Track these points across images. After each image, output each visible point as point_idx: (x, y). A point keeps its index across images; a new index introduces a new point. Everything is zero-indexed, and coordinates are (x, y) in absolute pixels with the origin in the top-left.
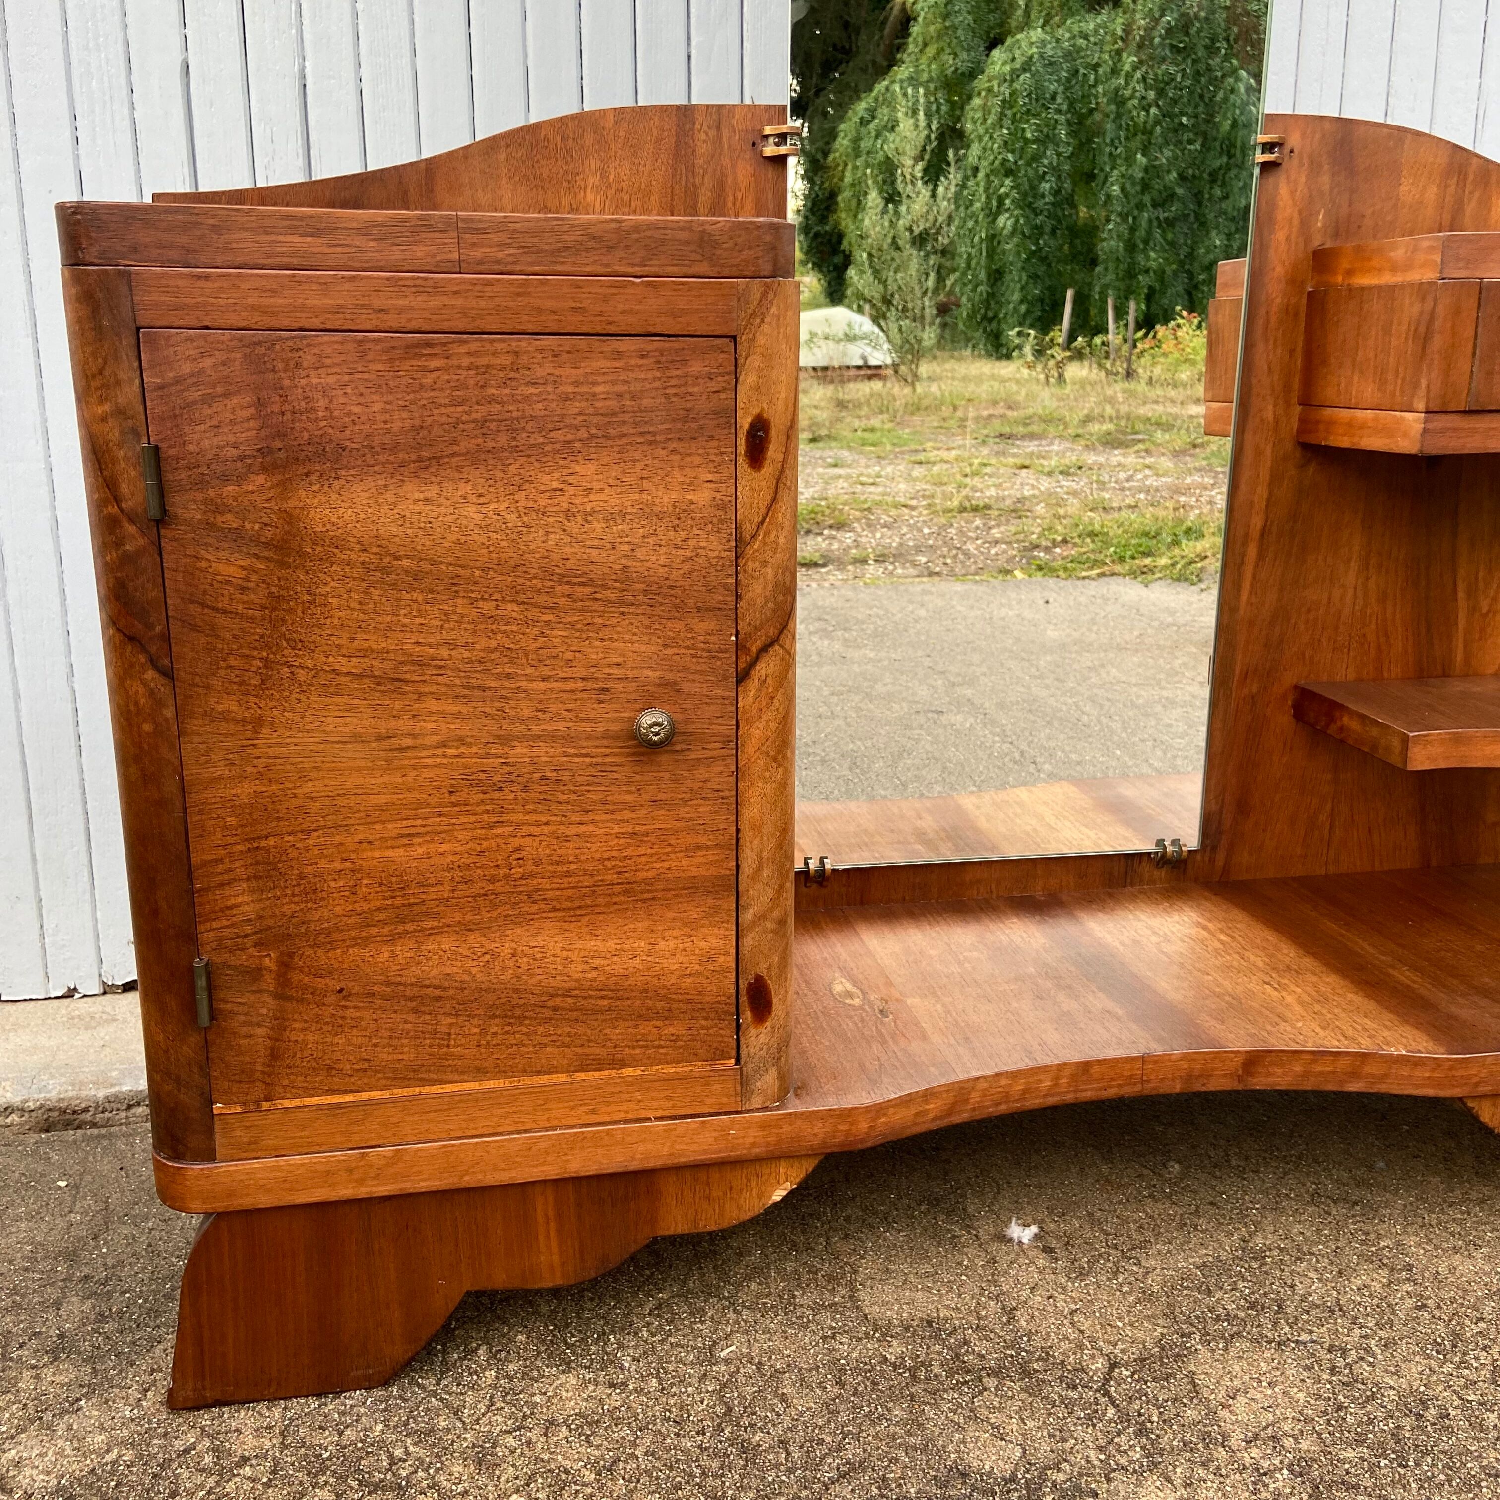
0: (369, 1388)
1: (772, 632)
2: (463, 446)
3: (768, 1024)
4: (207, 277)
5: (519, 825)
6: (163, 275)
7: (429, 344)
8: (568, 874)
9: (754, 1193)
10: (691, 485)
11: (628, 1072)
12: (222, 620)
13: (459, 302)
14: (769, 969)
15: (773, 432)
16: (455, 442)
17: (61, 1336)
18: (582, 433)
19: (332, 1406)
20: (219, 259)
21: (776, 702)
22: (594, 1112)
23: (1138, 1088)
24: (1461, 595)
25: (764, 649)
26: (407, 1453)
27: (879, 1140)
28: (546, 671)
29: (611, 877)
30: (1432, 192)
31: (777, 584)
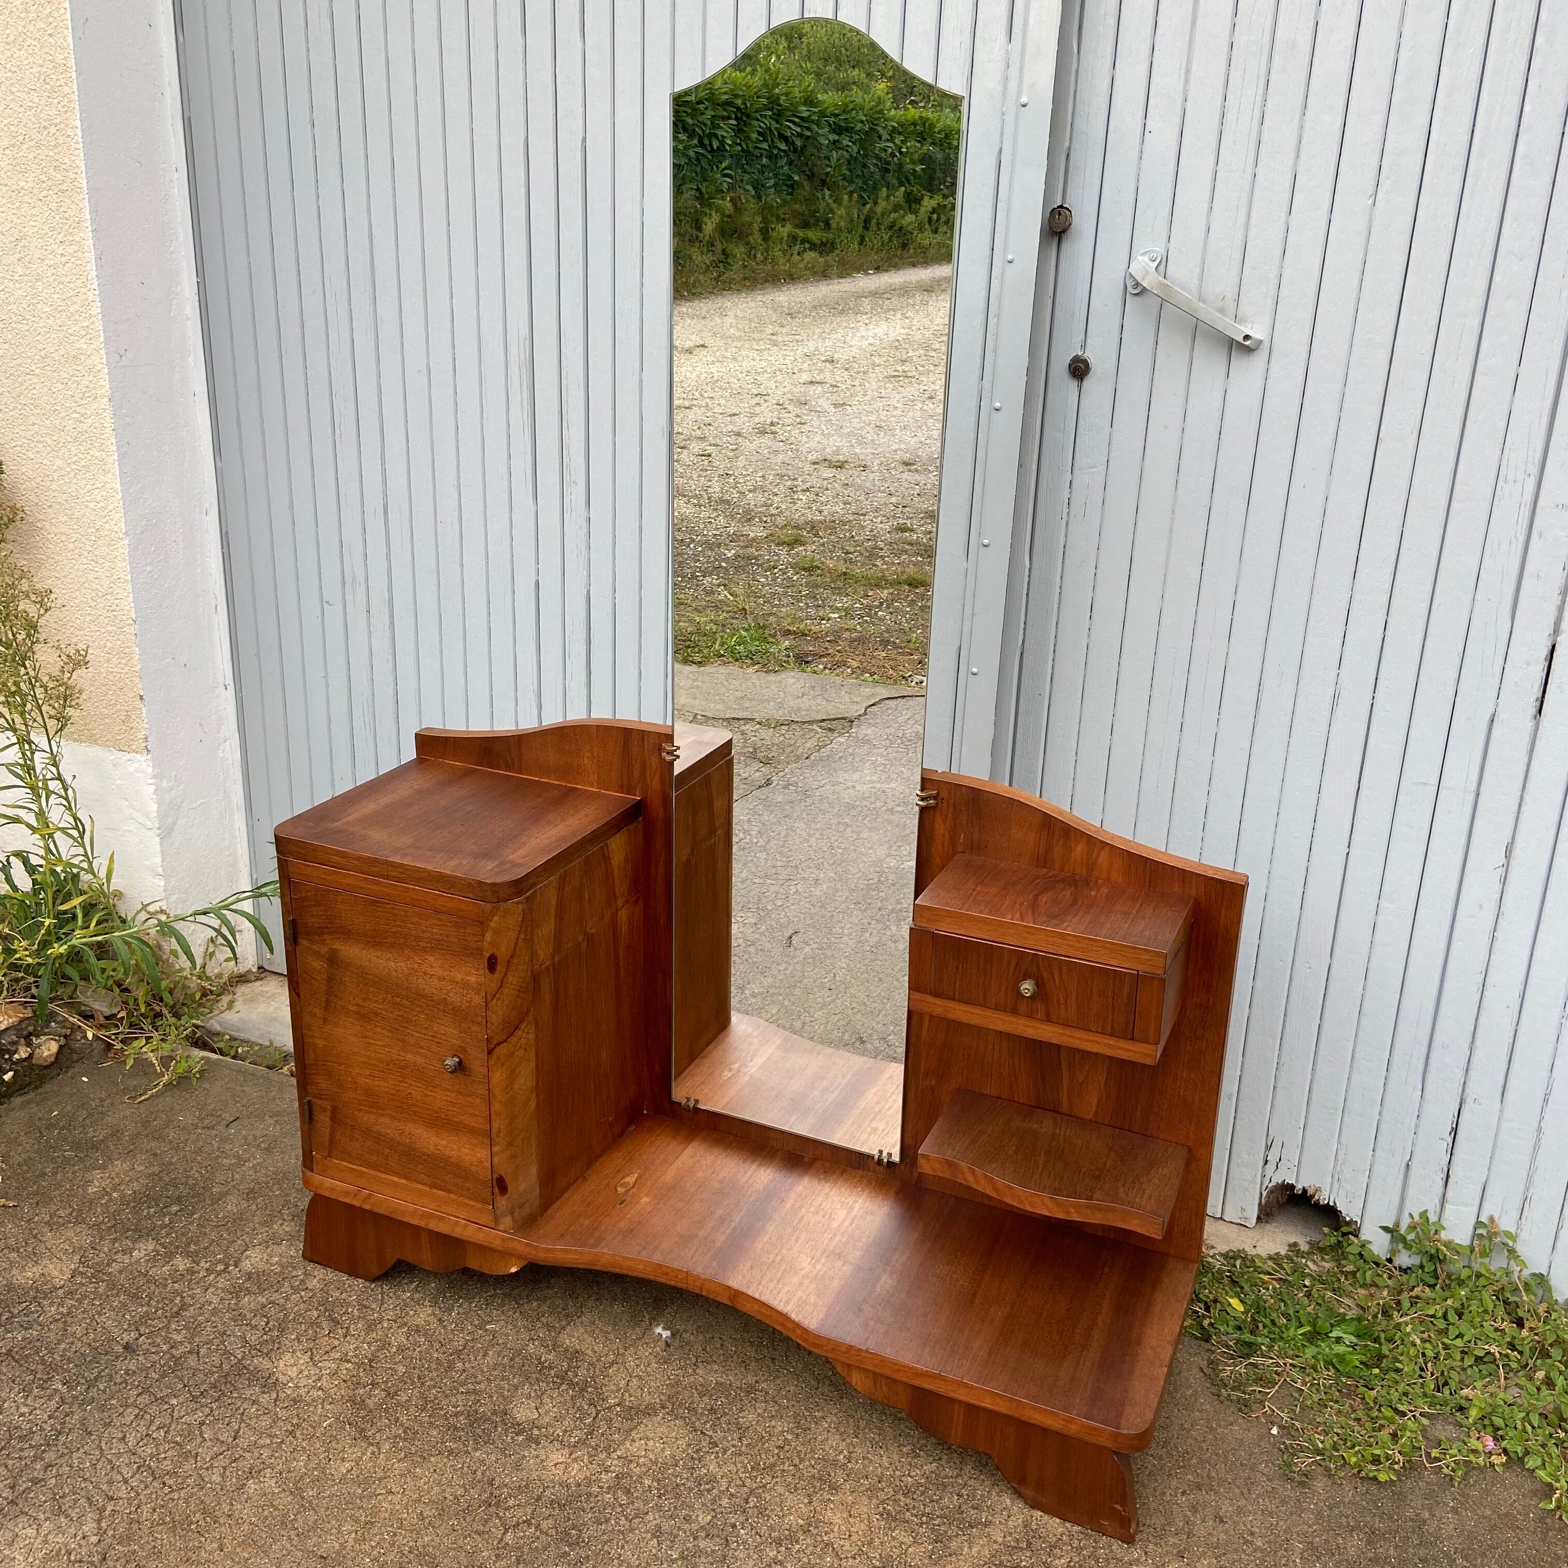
0: (366, 1280)
1: (502, 1038)
2: (389, 940)
3: (505, 1197)
4: (310, 866)
5: (411, 1085)
6: (298, 863)
7: (378, 903)
8: (427, 1109)
9: (504, 1265)
10: (469, 974)
11: (452, 1196)
12: (314, 982)
13: (386, 890)
14: (507, 1174)
15: (499, 961)
16: (386, 938)
18: (429, 945)
20: (314, 860)
22: (439, 1206)
23: (685, 1286)
25: (499, 1044)
26: (352, 1312)
28: (418, 1029)
29: (443, 1116)
30: (1032, 836)
31: (504, 1020)
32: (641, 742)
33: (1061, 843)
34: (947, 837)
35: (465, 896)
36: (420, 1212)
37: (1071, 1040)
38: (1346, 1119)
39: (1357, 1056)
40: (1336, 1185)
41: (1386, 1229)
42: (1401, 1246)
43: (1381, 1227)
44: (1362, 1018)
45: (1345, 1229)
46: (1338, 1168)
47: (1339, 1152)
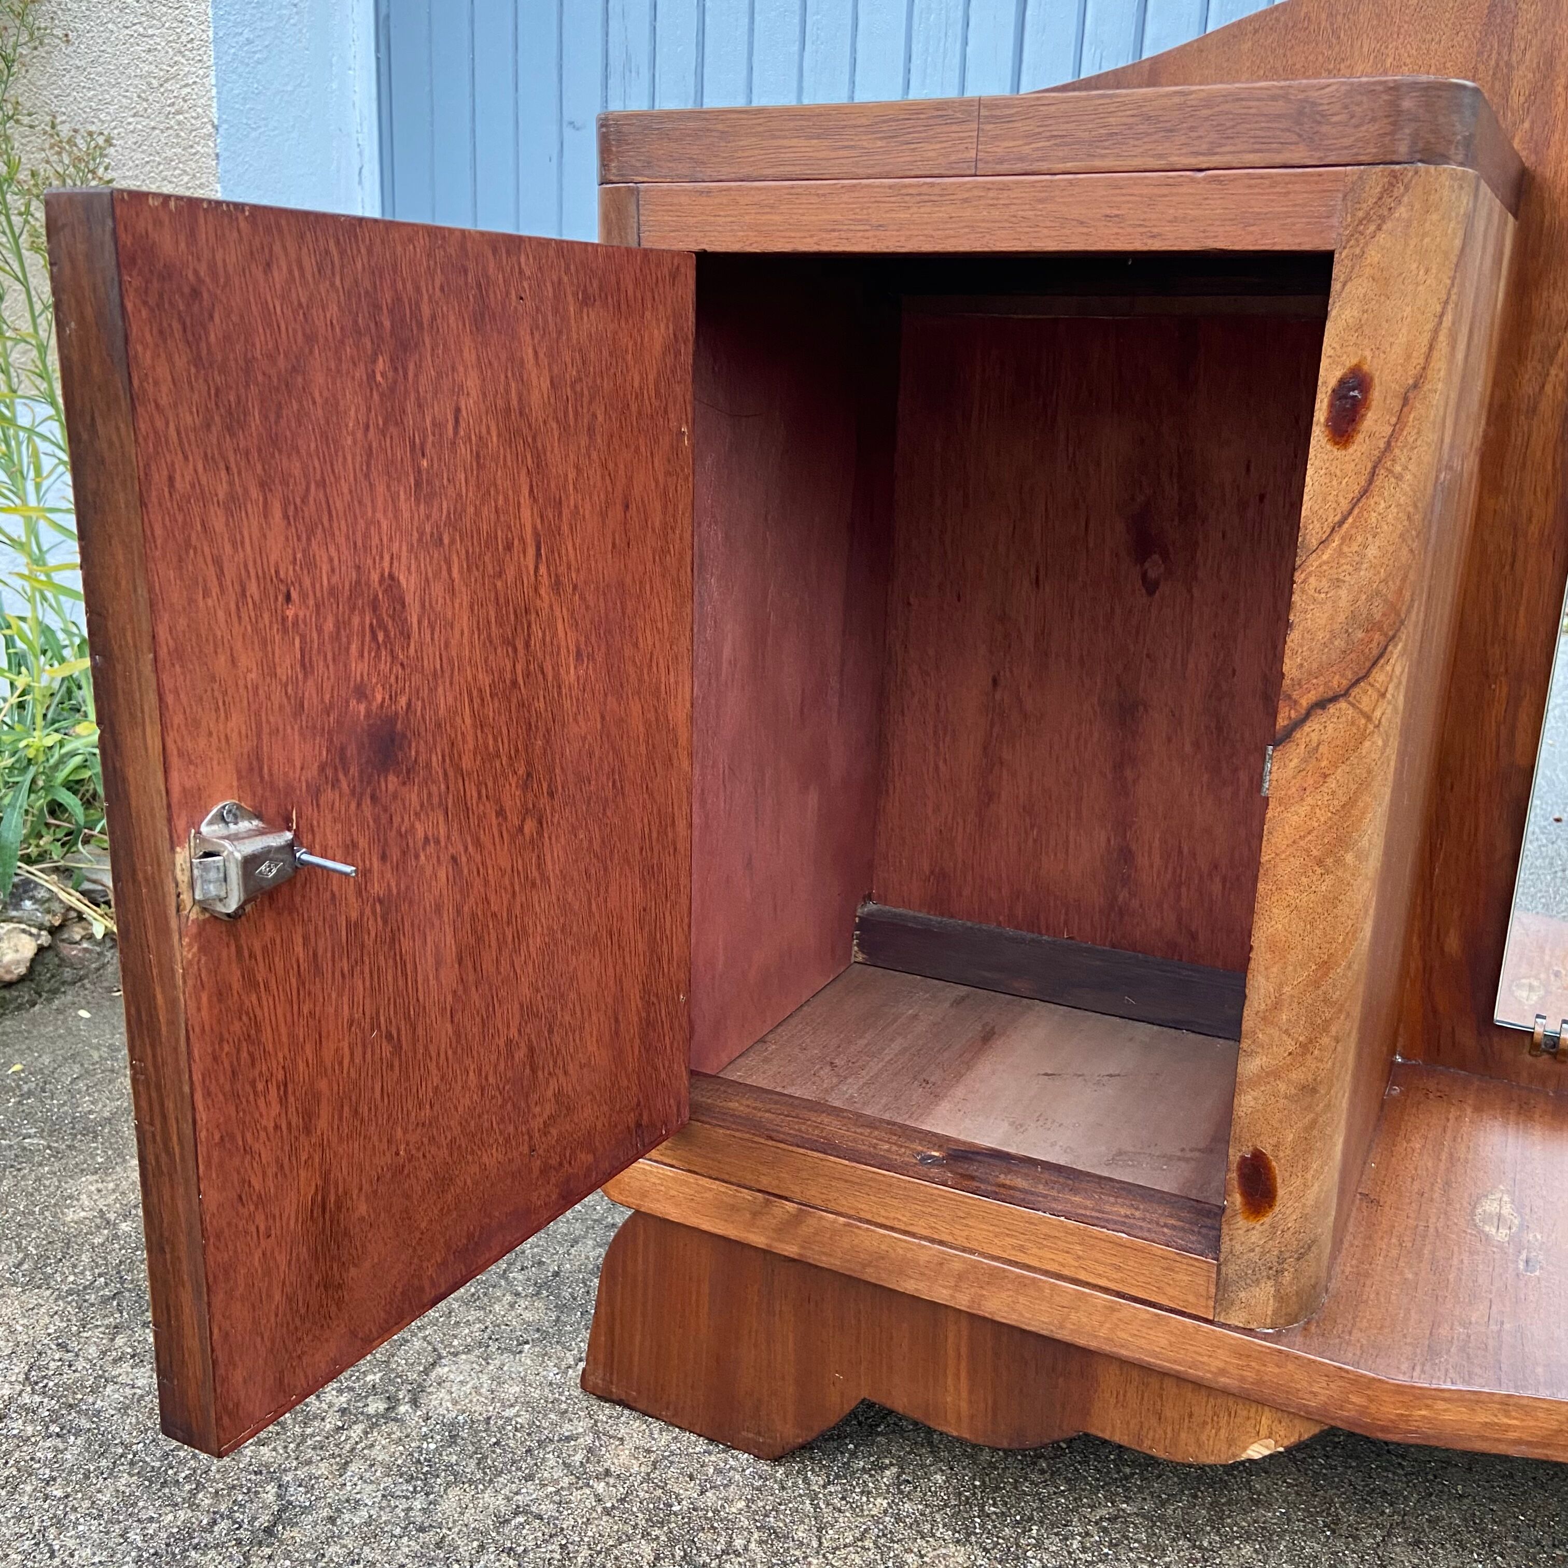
1: (1337, 682)
3: (1267, 1220)
4: (709, 192)
6: (670, 192)
9: (1223, 1433)
13: (968, 213)
14: (1276, 1146)
15: (1376, 395)
19: (716, 1457)
20: (725, 171)
21: (1332, 784)
25: (1321, 705)
26: (746, 1548)
27: (1412, 1439)
31: (1353, 616)
35: (1279, 159)
36: (957, 1266)
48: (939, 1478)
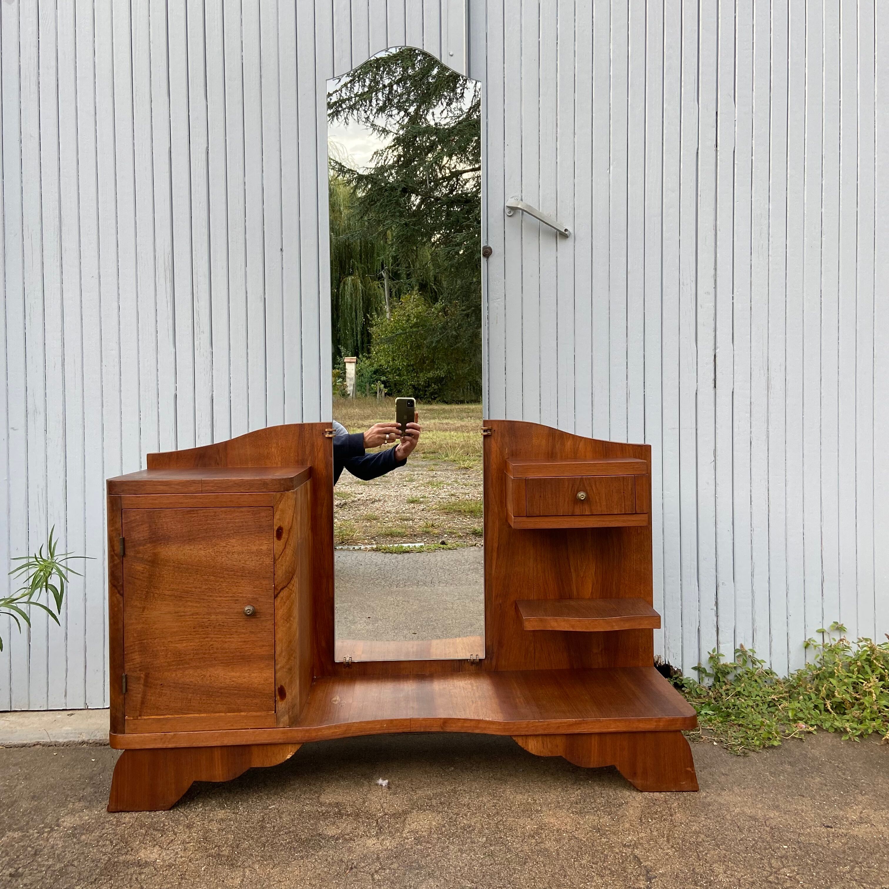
0: (164, 810)
1: (285, 584)
2: (200, 536)
3: (285, 701)
4: (139, 497)
5: (212, 638)
6: (129, 497)
7: (193, 511)
8: (226, 653)
9: (281, 755)
10: (260, 545)
11: (243, 714)
12: (136, 581)
13: (201, 500)
14: (285, 683)
15: (284, 531)
16: (198, 535)
17: (83, 796)
18: (232, 532)
19: (152, 814)
20: (143, 492)
21: (286, 604)
22: (232, 725)
23: (409, 729)
24: (572, 570)
25: (282, 589)
26: (169, 824)
27: (319, 740)
28: (221, 595)
29: (238, 654)
30: (544, 442)
31: (286, 571)
32: (310, 431)
33: (559, 442)
34: (498, 451)
35: (261, 491)
36: (217, 735)
37: (604, 523)
38: (666, 613)
39: (666, 575)
40: (667, 652)
41: (694, 668)
42: (704, 675)
43: (692, 668)
44: (665, 555)
45: (675, 676)
46: (667, 641)
47: (666, 633)
48: (214, 802)
